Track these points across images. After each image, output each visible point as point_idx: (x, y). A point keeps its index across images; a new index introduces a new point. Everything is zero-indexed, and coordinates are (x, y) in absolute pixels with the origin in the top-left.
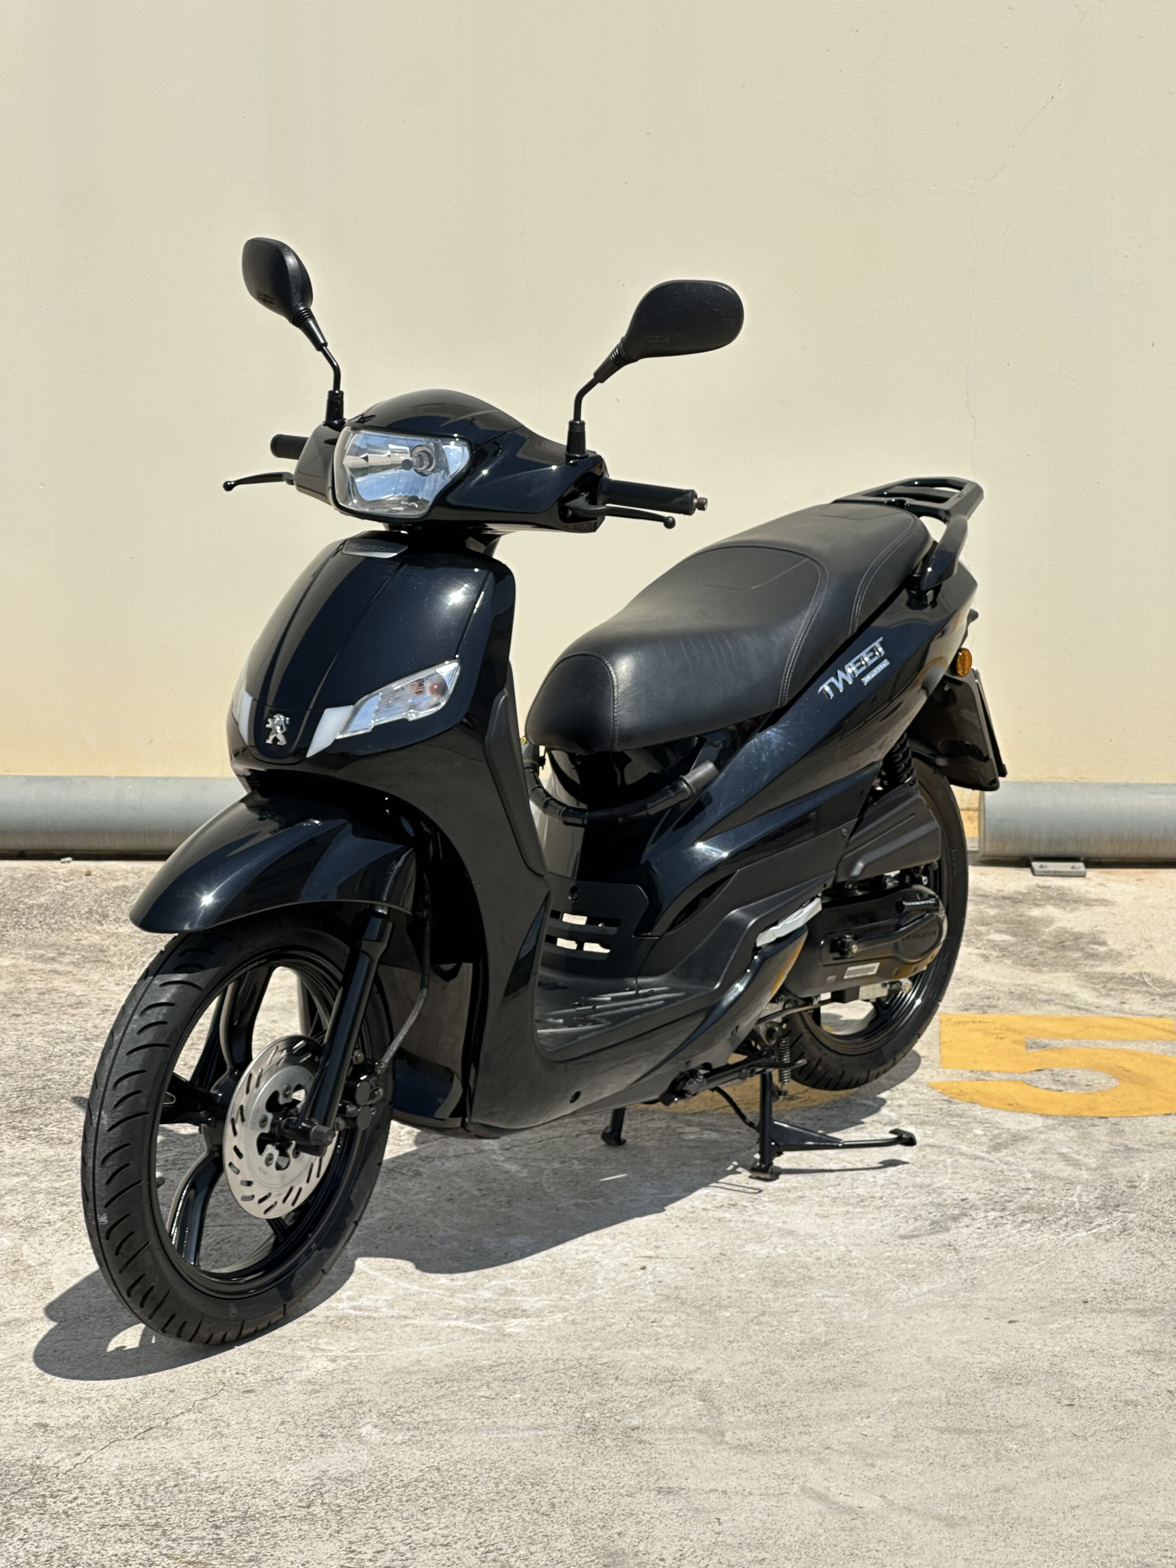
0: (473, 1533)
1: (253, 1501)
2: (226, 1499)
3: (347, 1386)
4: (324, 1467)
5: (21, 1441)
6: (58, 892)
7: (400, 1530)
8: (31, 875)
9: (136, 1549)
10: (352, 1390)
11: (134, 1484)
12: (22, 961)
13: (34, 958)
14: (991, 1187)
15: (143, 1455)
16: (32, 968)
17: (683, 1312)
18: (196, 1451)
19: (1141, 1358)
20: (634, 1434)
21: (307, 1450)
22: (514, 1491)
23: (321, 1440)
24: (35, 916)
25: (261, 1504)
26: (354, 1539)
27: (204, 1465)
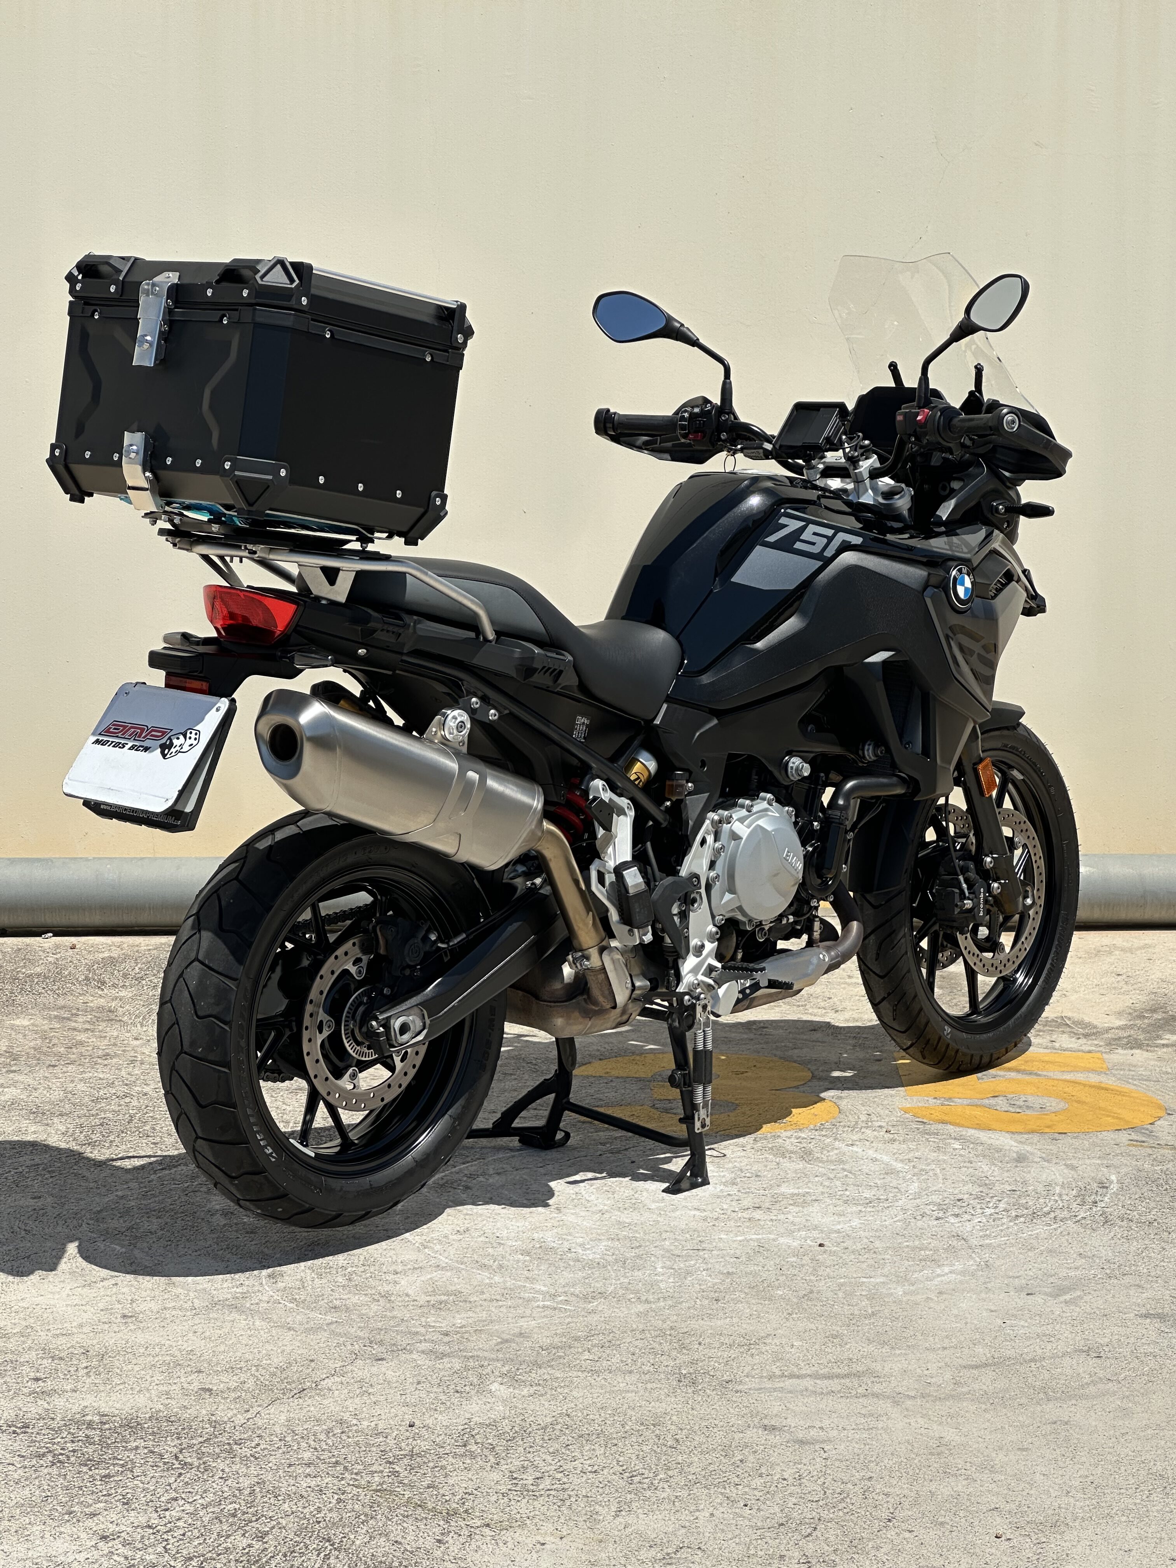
0: (615, 1462)
1: (415, 1442)
2: (391, 1442)
3: (465, 1354)
4: (468, 1416)
5: (191, 1402)
6: (50, 962)
7: (550, 1461)
8: (20, 949)
9: (326, 1481)
10: (471, 1357)
11: (305, 1432)
12: (39, 1021)
13: (50, 1019)
14: (981, 1189)
15: (305, 1410)
16: (52, 1026)
17: (741, 1291)
18: (351, 1405)
19: (1148, 1320)
20: (730, 1386)
21: (448, 1404)
22: (639, 1430)
23: (458, 1395)
24: (37, 983)
25: (424, 1445)
26: (513, 1469)
27: (363, 1416)
